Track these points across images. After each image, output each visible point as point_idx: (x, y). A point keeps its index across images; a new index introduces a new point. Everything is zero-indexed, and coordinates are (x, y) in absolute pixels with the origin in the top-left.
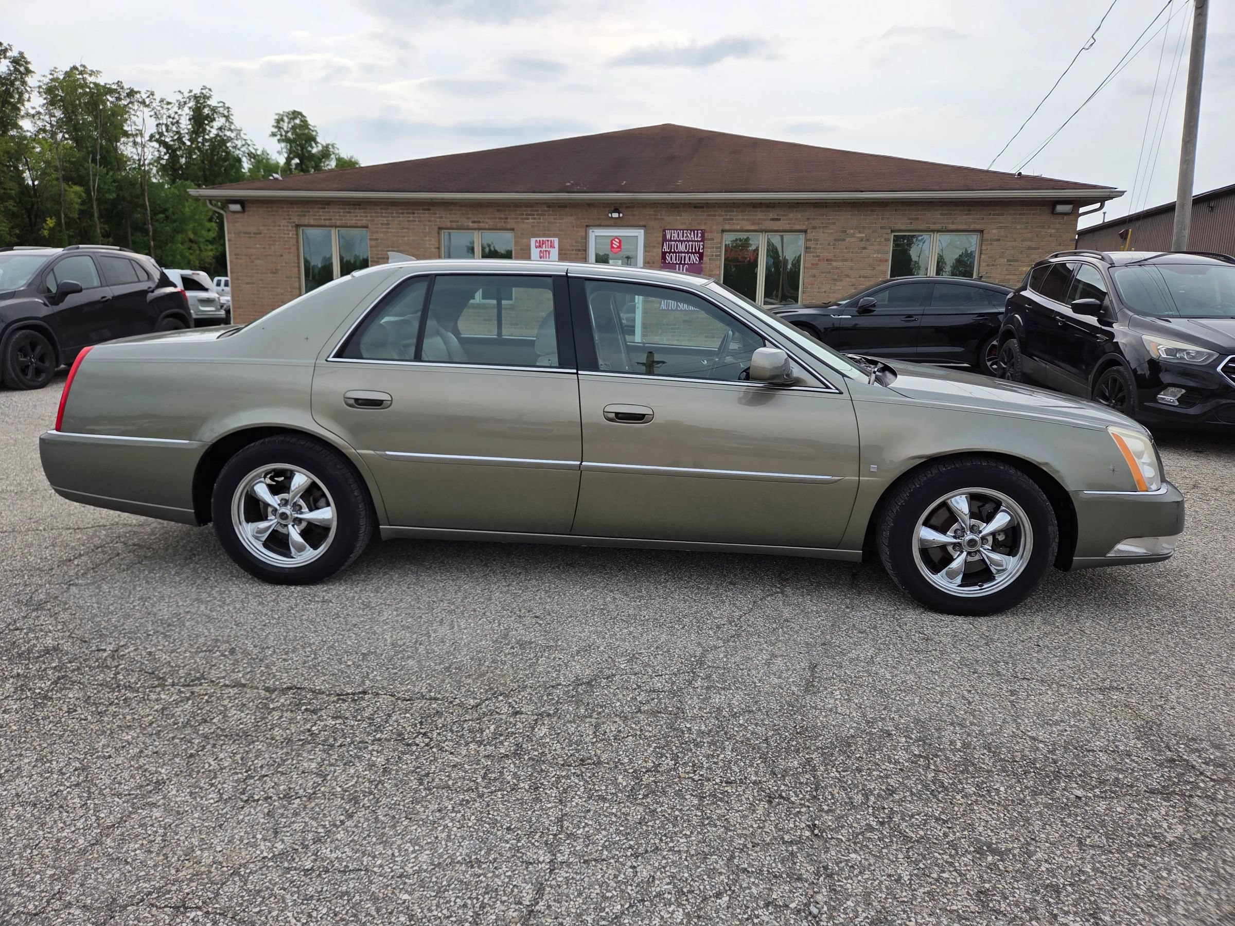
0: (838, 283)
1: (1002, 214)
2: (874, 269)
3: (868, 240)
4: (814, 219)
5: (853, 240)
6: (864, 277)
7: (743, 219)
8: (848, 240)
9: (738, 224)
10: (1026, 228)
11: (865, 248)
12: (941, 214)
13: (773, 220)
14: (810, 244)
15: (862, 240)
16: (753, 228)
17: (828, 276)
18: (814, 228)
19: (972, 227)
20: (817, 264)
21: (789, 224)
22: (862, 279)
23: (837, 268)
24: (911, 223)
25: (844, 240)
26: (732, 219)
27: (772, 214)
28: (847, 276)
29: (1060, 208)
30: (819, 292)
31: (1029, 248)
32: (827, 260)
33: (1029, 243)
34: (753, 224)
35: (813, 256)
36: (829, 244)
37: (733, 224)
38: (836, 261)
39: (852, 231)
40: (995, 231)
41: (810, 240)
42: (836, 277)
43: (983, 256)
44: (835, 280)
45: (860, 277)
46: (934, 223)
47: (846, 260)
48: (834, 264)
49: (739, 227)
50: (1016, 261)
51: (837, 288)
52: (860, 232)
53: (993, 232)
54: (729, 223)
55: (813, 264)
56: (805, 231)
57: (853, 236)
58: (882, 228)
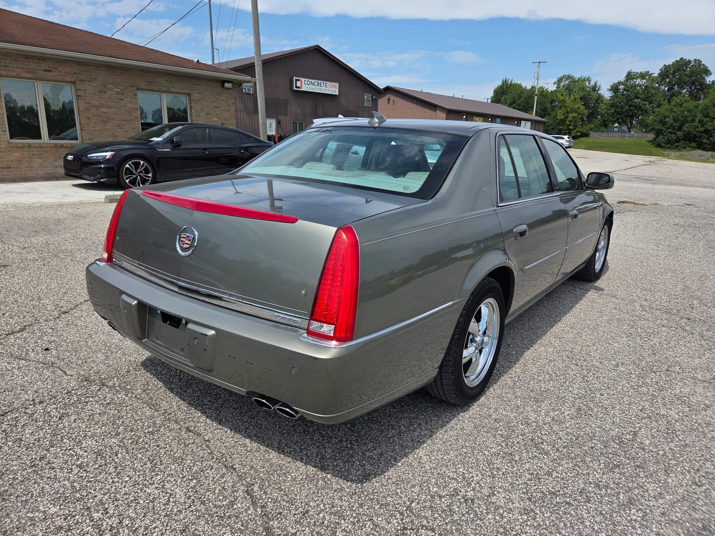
0: (108, 124)
1: (198, 85)
2: (131, 115)
3: (122, 94)
4: (80, 74)
5: (112, 93)
6: (125, 120)
7: (18, 67)
8: (108, 92)
9: (13, 71)
10: (211, 95)
11: (122, 100)
12: (166, 81)
13: (45, 70)
14: (79, 93)
15: (118, 94)
16: (28, 75)
17: (99, 118)
18: (81, 81)
19: (184, 91)
20: (89, 109)
21: (60, 75)
22: (124, 122)
23: (105, 113)
24: (149, 85)
25: (106, 92)
26: (7, 66)
27: (44, 66)
28: (113, 119)
29: (227, 85)
30: (94, 130)
31: (215, 107)
32: (96, 106)
33: (214, 104)
34: (29, 72)
35: (85, 103)
36: (95, 94)
37: (9, 70)
38: (102, 107)
39: (110, 86)
40: (197, 95)
41: (80, 90)
42: (105, 119)
43: (193, 110)
44: (105, 121)
45: (122, 120)
46: (163, 87)
47: (110, 107)
48: (102, 109)
49: (15, 74)
50: (210, 114)
51: (107, 127)
52: (116, 88)
53: (195, 96)
54: (5, 70)
55: (85, 109)
56: (74, 83)
57: (111, 90)
58: (130, 86)
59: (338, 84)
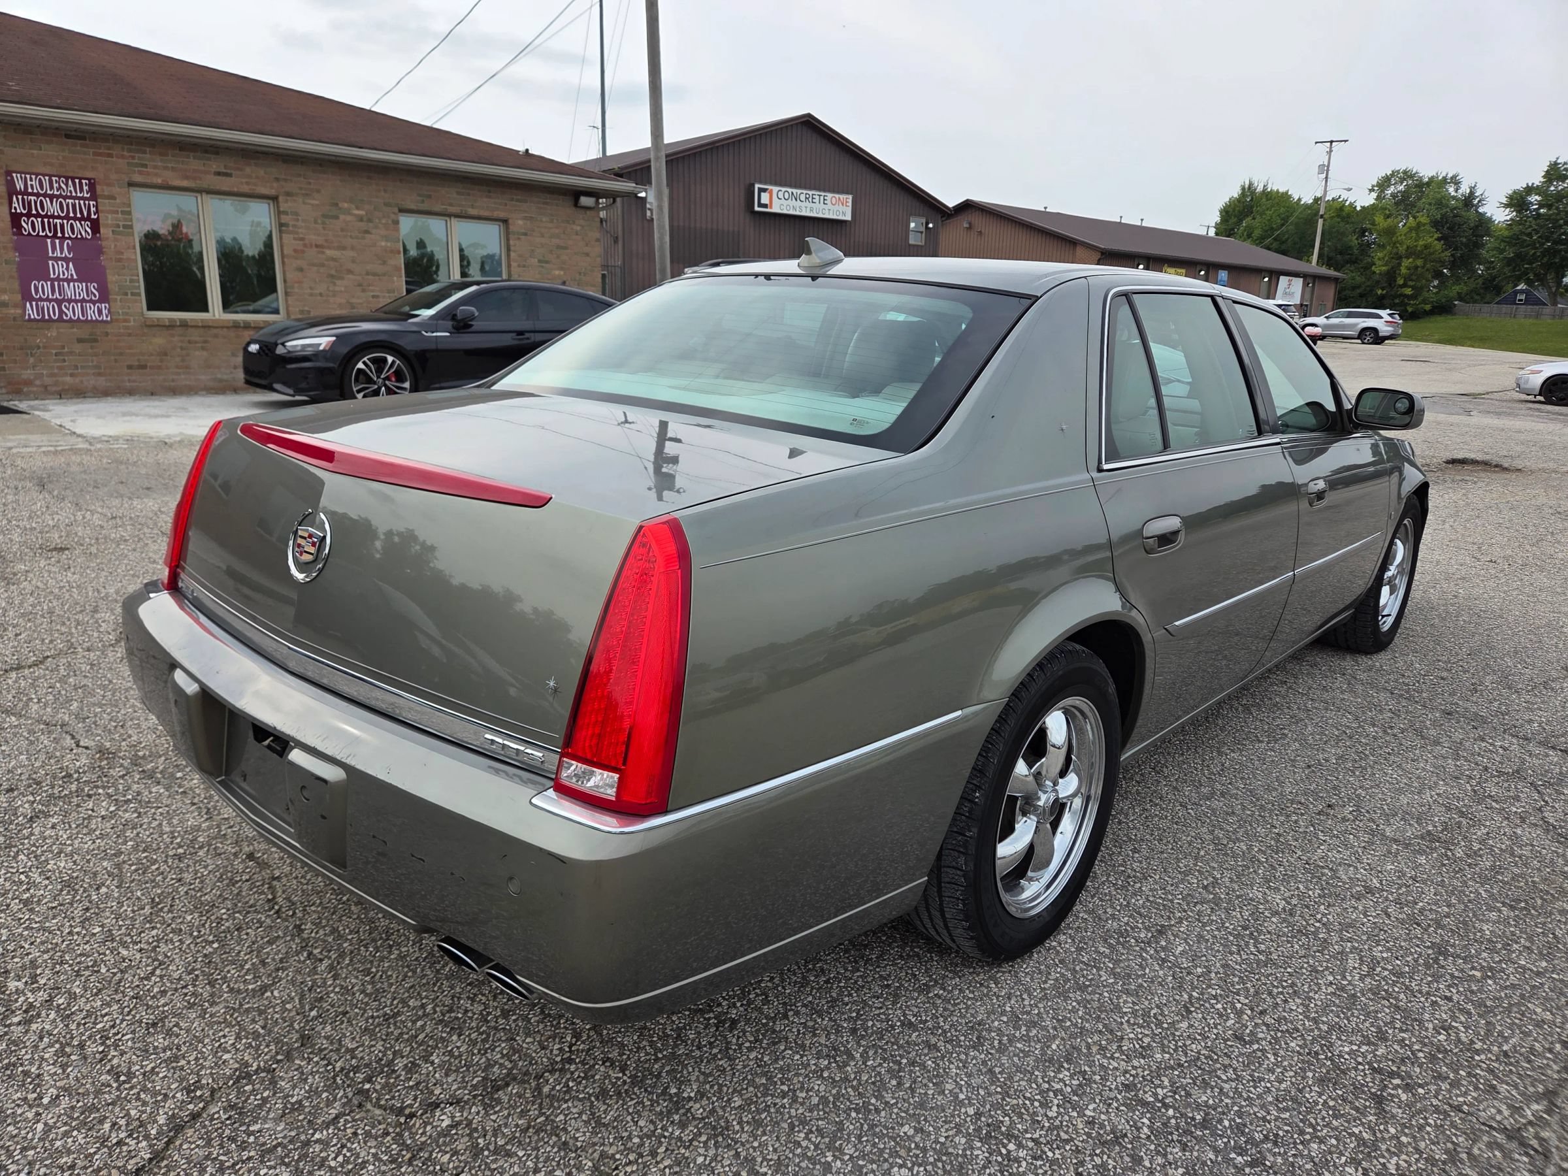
0: (338, 282)
1: (526, 201)
2: (384, 263)
3: (370, 221)
4: (286, 180)
5: (349, 218)
6: (375, 274)
7: (166, 168)
8: (342, 217)
9: (156, 175)
10: (552, 221)
11: (367, 232)
12: (458, 193)
13: (219, 174)
14: (284, 219)
15: (361, 220)
16: (185, 183)
17: (322, 269)
18: (288, 194)
19: (496, 214)
20: (303, 252)
21: (247, 183)
22: (370, 277)
23: (334, 260)
24: (423, 202)
25: (337, 218)
26: (145, 166)
27: (216, 165)
28: (350, 272)
29: (585, 201)
30: (311, 295)
31: (559, 247)
32: (317, 246)
33: (555, 241)
34: (187, 178)
35: (295, 239)
36: (316, 222)
37: (148, 174)
38: (329, 248)
39: (346, 205)
40: (520, 222)
41: (286, 213)
42: (333, 272)
43: (513, 254)
44: (332, 276)
45: (368, 274)
46: (451, 205)
47: (344, 248)
48: (329, 252)
49: (159, 181)
50: (547, 262)
51: (337, 289)
52: (357, 208)
53: (518, 224)
54: (140, 173)
55: (295, 251)
56: (274, 199)
57: (348, 212)
58: (386, 205)
59: (850, 197)
